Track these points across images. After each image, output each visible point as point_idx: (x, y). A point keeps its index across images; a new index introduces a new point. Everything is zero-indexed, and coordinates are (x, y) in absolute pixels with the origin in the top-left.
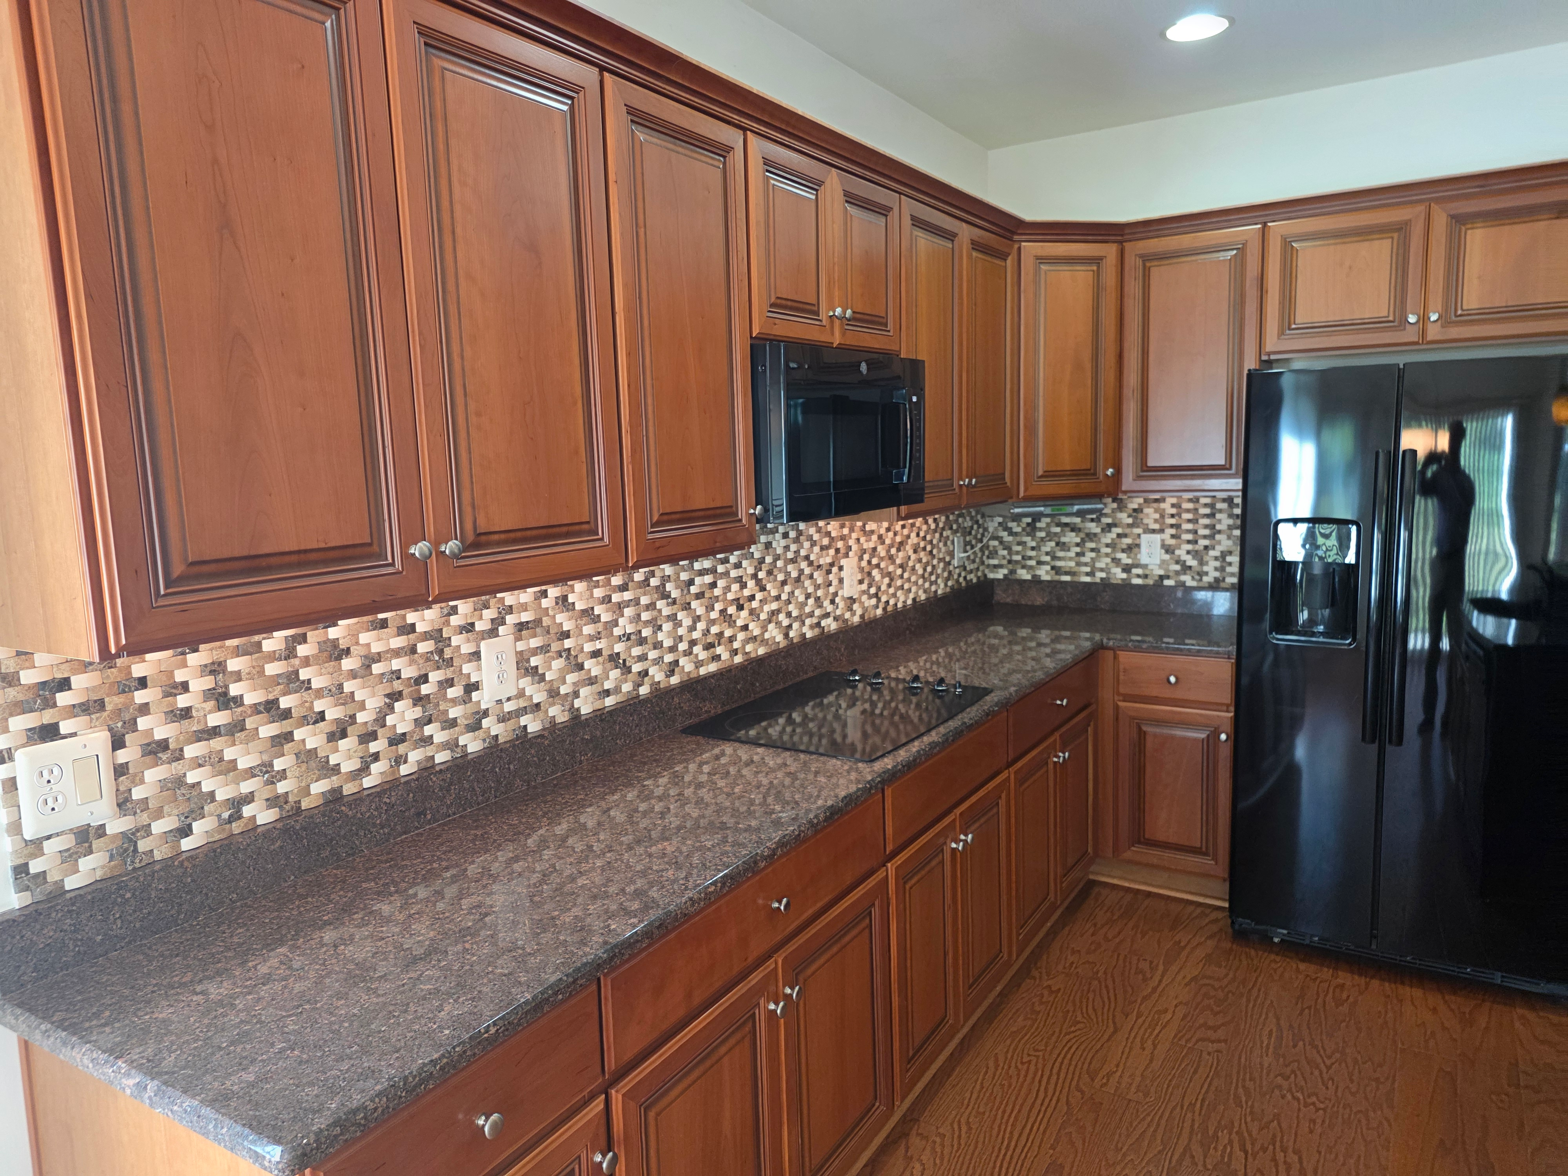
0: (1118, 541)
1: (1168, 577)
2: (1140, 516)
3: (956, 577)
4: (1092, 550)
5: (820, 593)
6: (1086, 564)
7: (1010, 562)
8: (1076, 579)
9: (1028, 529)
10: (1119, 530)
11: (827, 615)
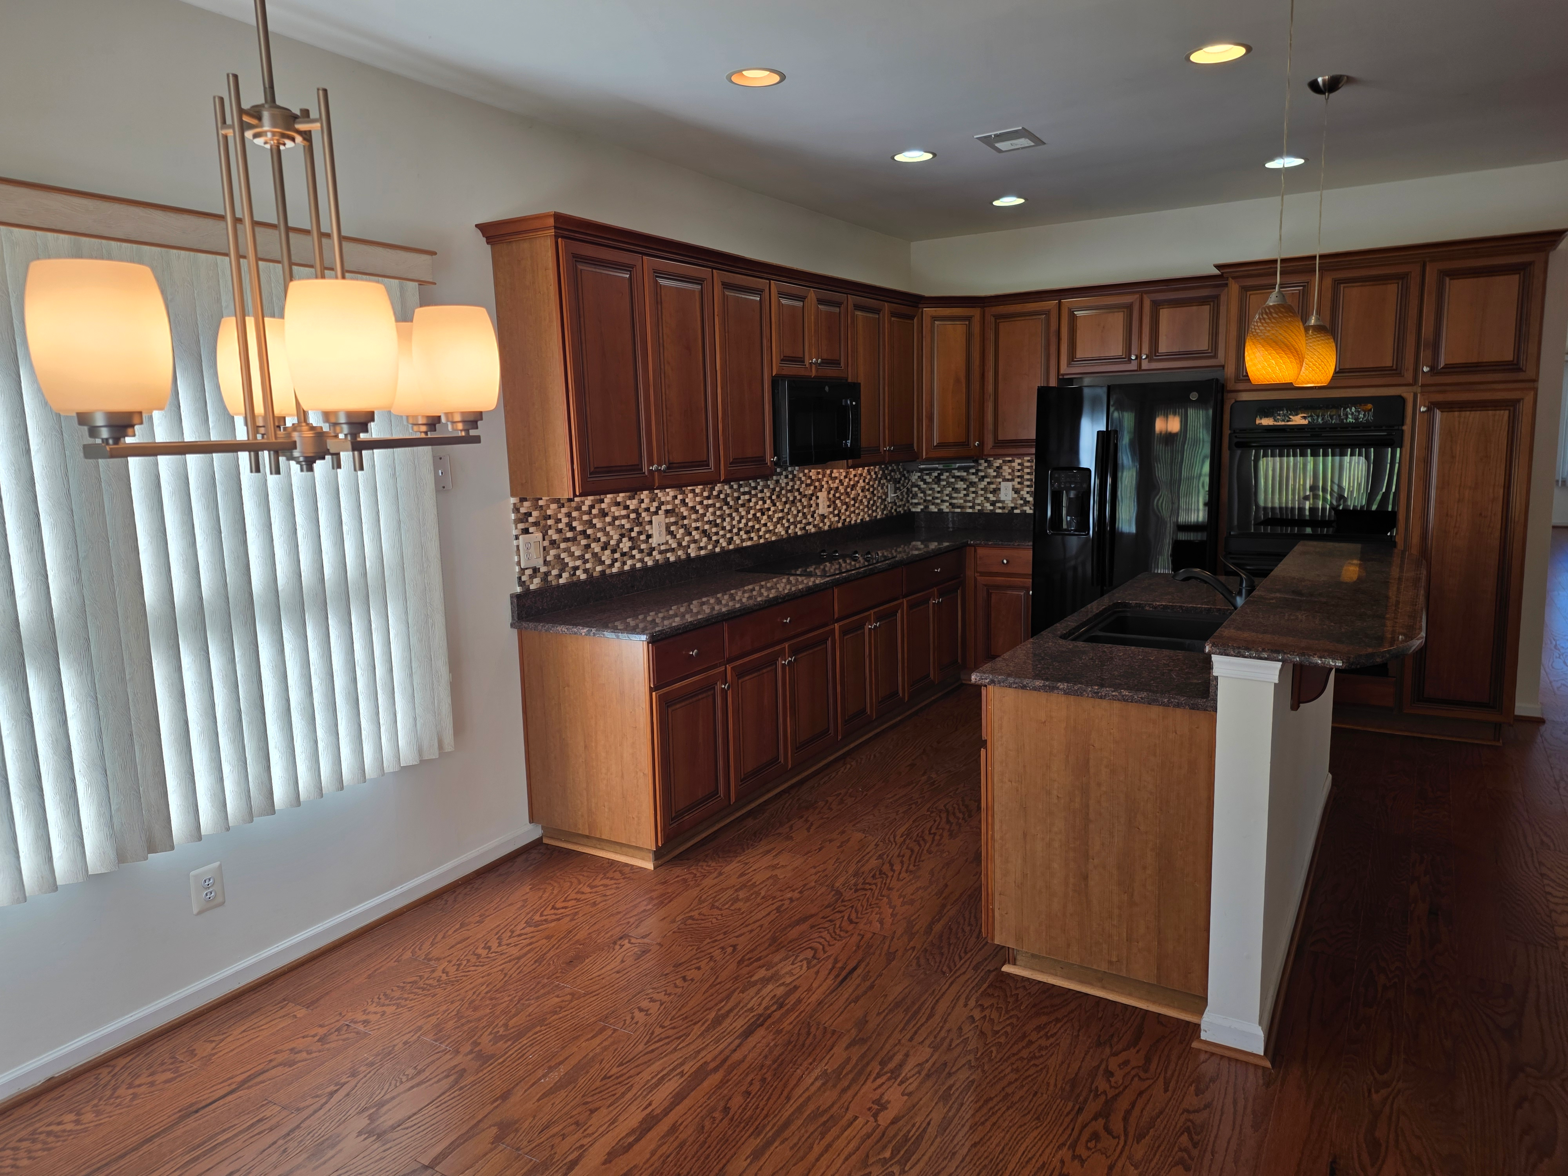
0: (988, 486)
1: (1016, 508)
2: (1001, 471)
3: (889, 509)
4: (973, 492)
5: (805, 510)
6: (970, 501)
7: (925, 501)
8: (964, 510)
9: (936, 480)
10: (988, 480)
11: (809, 524)
